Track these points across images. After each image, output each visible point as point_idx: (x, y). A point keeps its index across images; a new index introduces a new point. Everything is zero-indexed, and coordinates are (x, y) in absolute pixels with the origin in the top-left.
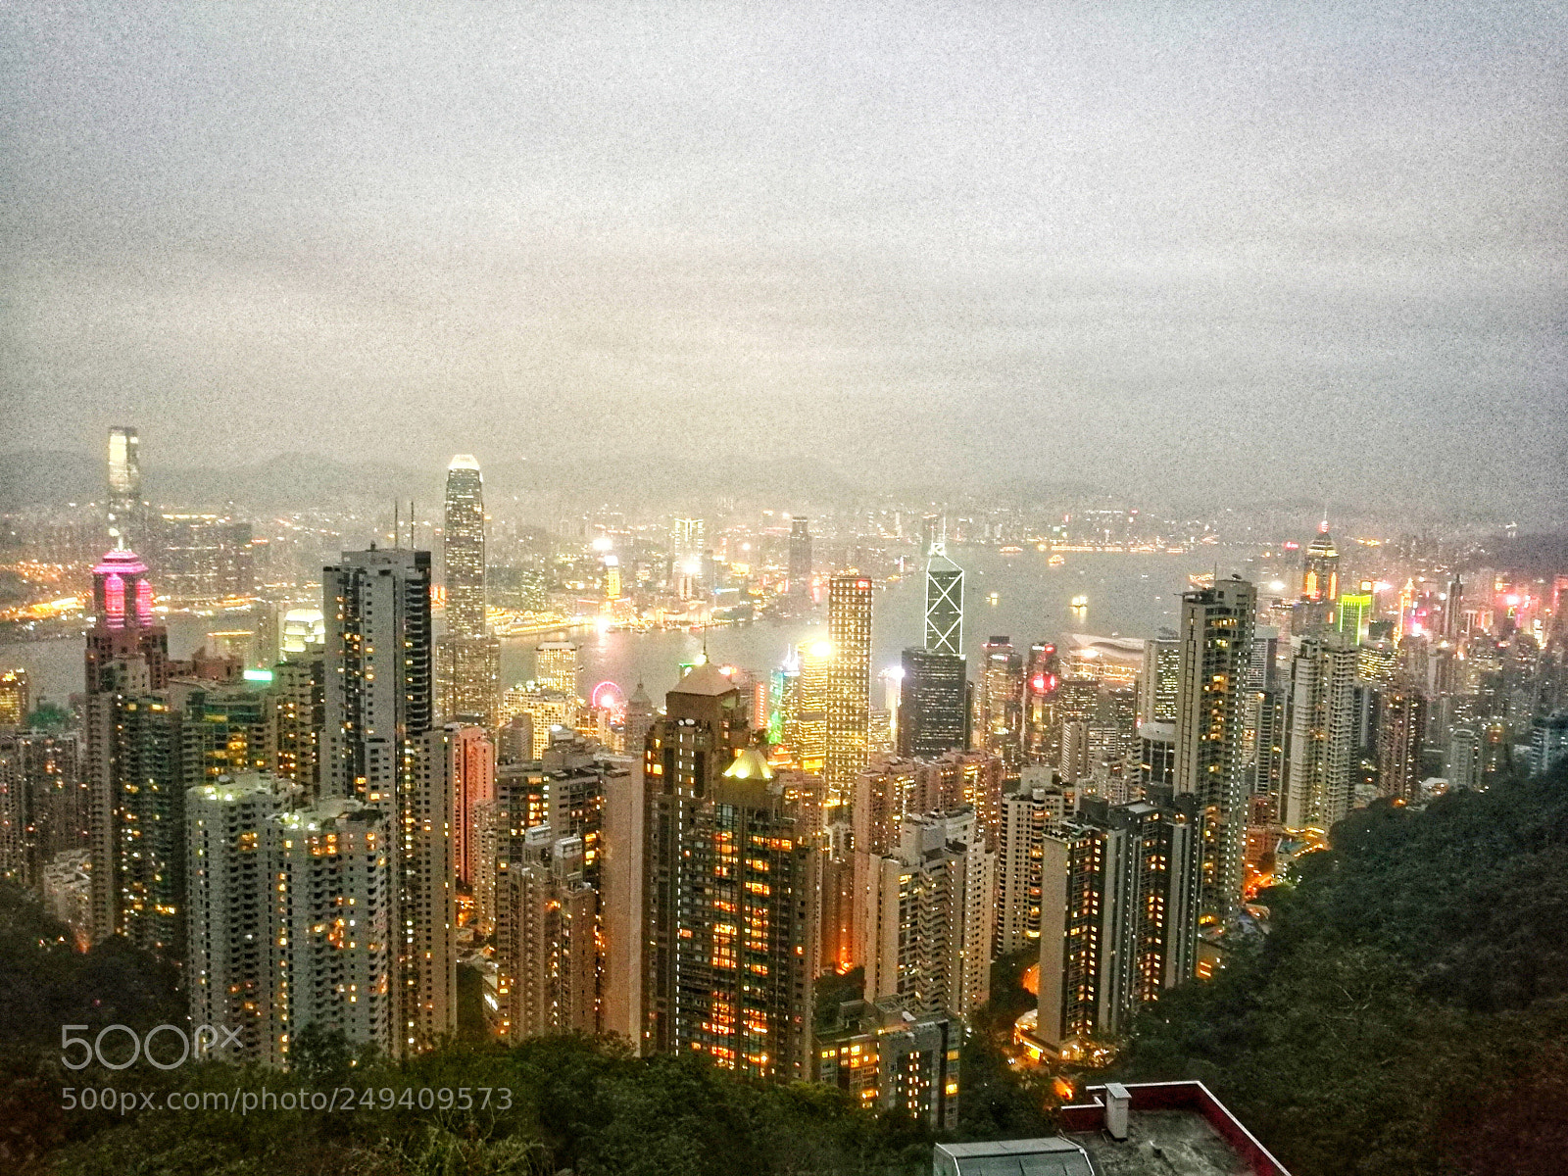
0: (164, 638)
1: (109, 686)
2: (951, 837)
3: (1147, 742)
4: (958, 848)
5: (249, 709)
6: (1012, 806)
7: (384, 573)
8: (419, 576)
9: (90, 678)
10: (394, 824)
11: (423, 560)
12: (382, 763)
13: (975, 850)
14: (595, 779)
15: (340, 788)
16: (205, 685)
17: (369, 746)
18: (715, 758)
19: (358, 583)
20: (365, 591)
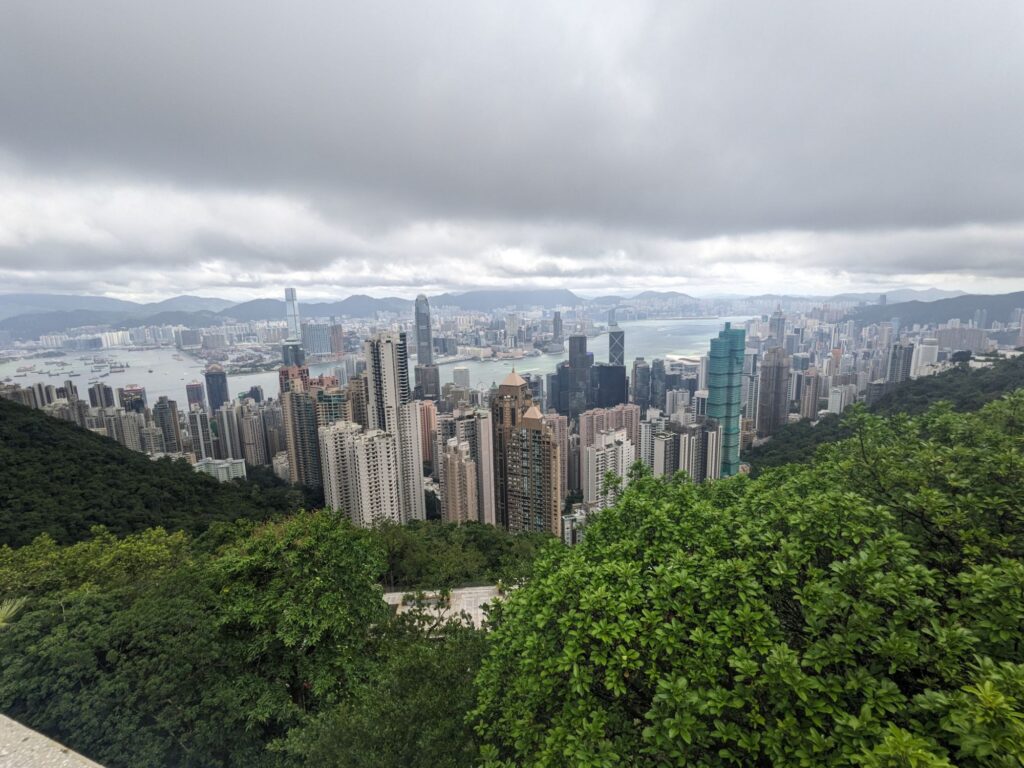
0: (308, 371)
1: (288, 390)
2: (617, 439)
3: (698, 398)
4: (619, 443)
5: (340, 396)
6: (643, 426)
7: (388, 342)
8: (402, 342)
9: (282, 387)
10: (397, 440)
11: (403, 336)
12: (391, 416)
13: (627, 444)
14: (473, 420)
15: (376, 426)
16: (323, 388)
17: (386, 409)
18: (519, 411)
19: (378, 346)
20: (381, 349)
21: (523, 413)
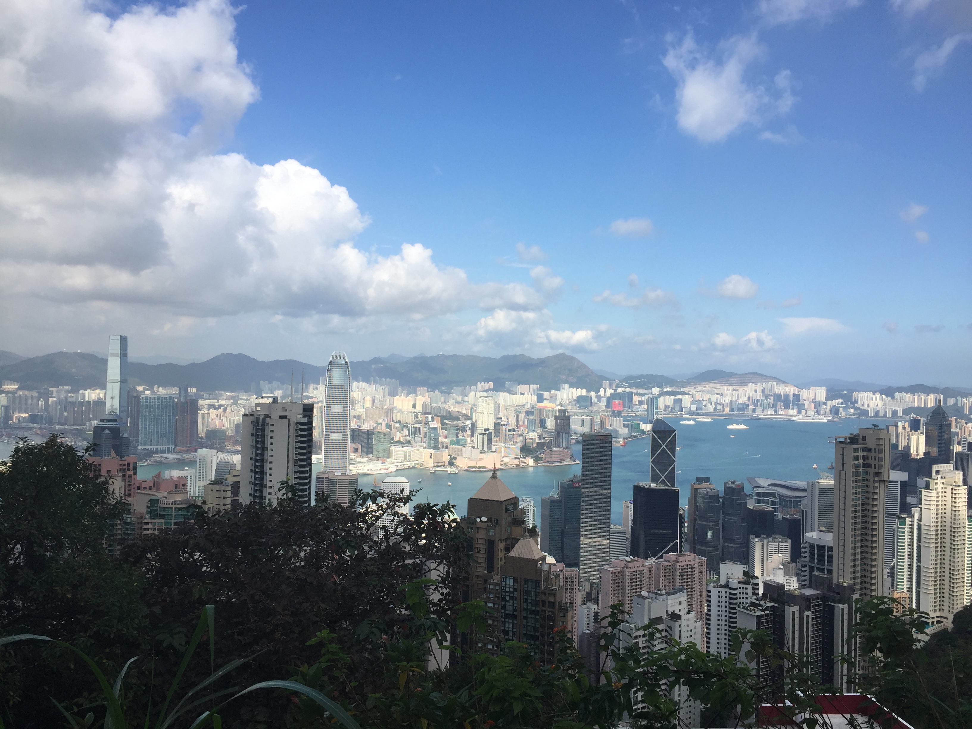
0: (135, 466)
2: (670, 609)
3: (813, 546)
4: (675, 617)
6: (714, 592)
8: (305, 420)
11: (308, 409)
13: (688, 619)
16: (161, 495)
18: (502, 546)
19: (264, 424)
20: (269, 428)
21: (508, 549)
